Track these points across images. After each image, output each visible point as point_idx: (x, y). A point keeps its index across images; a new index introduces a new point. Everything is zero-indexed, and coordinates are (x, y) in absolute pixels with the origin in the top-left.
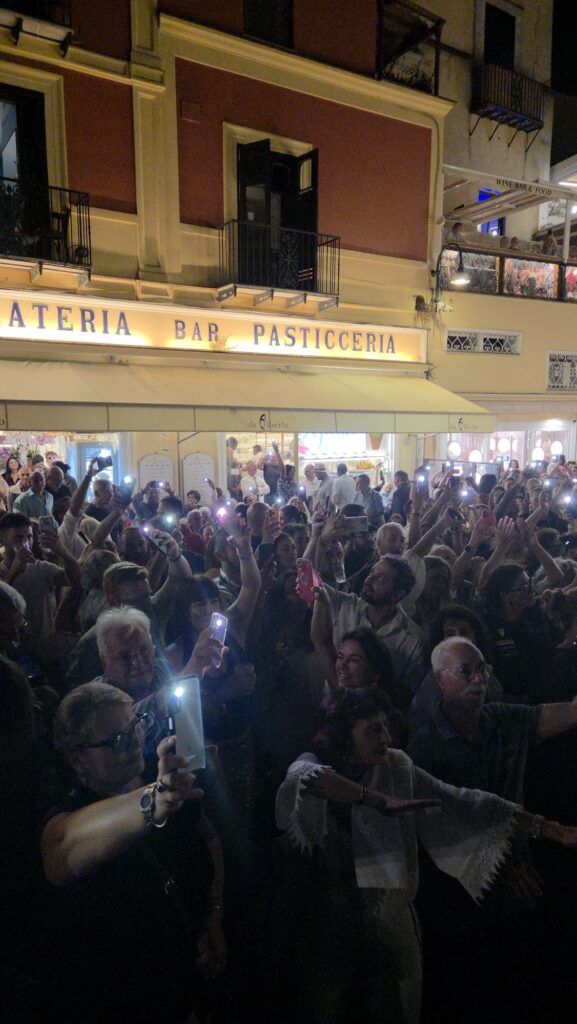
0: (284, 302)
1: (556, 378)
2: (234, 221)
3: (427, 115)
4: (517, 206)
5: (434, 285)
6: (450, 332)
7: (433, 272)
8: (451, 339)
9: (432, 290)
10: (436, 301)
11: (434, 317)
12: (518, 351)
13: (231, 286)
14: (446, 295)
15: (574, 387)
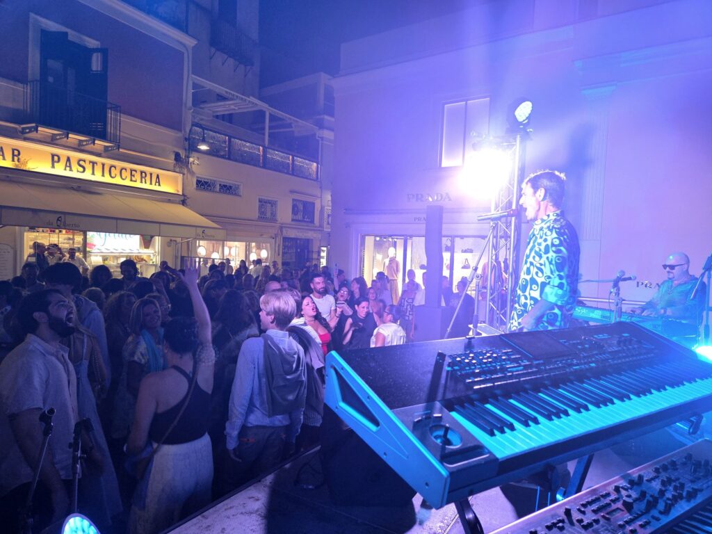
0: (77, 142)
1: (263, 212)
2: (36, 80)
3: (181, 43)
5: (187, 147)
6: (197, 177)
7: (186, 139)
9: (186, 150)
10: (189, 157)
11: (187, 166)
12: (241, 194)
13: (34, 125)
14: (194, 154)
15: (273, 219)
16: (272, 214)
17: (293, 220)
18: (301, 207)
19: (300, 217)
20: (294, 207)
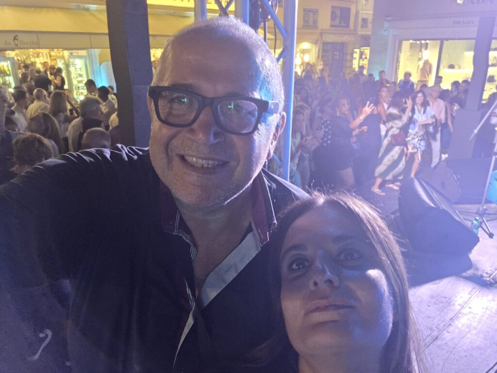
1: (307, 21)
15: (315, 25)
16: (314, 21)
17: (331, 26)
18: (338, 13)
19: (337, 22)
20: (333, 13)
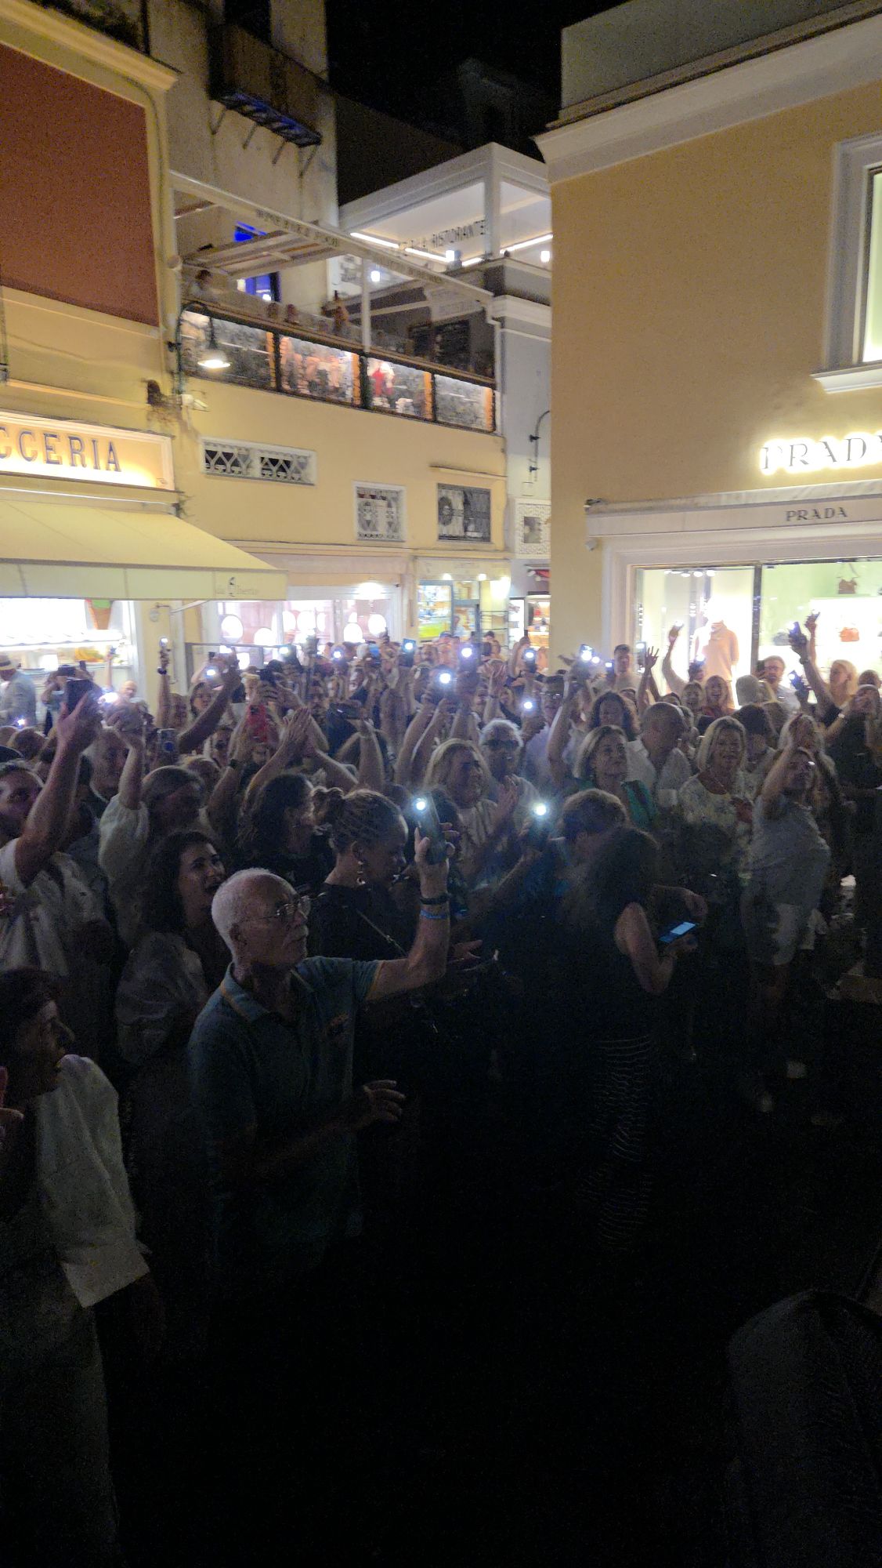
1: (368, 522)
3: (136, 84)
4: (294, 258)
5: (174, 366)
6: (207, 443)
7: (170, 345)
8: (211, 454)
9: (172, 373)
10: (180, 392)
11: (179, 417)
12: (313, 479)
14: (194, 383)
15: (394, 535)
16: (390, 524)
17: (441, 537)
19: (456, 528)
